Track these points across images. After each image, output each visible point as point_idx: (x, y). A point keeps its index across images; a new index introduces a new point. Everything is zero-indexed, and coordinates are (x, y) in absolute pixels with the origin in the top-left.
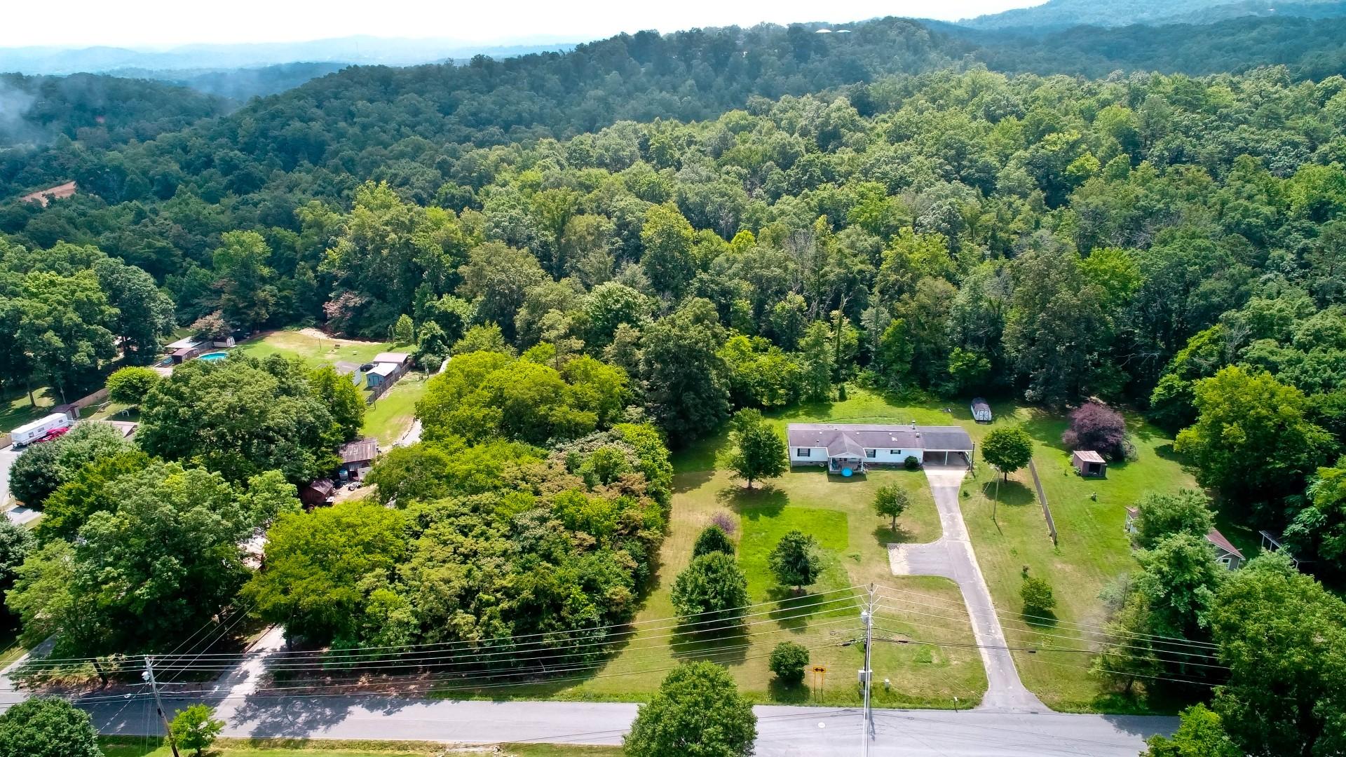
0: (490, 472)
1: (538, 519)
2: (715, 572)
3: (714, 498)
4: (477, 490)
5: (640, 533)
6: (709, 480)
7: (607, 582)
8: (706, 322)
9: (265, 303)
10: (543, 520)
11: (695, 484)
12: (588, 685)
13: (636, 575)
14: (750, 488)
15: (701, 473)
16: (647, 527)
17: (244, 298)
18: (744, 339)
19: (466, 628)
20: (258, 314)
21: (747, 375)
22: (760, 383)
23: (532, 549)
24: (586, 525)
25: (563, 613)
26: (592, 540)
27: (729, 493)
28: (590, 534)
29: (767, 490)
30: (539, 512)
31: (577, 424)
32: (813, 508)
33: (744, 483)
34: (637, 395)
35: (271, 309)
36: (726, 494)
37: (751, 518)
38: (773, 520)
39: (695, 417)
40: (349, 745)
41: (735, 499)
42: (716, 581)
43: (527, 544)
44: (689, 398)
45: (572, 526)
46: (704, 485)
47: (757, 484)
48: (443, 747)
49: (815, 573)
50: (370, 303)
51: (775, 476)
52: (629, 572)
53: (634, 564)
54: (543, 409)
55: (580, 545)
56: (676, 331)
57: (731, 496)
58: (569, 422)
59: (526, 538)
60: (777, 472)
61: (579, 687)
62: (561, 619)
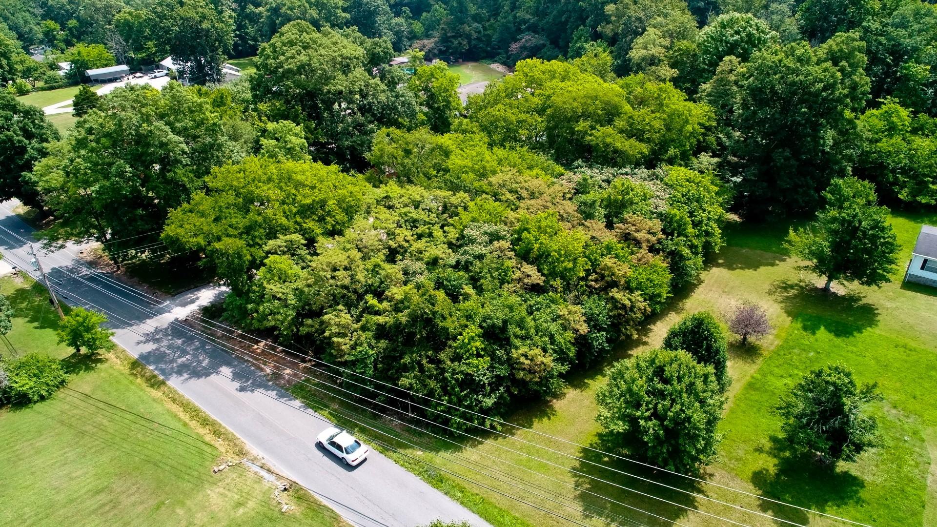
0: (482, 175)
1: (490, 235)
2: (666, 381)
3: (767, 287)
4: (455, 188)
5: (615, 293)
6: (773, 265)
7: (523, 338)
8: (844, 63)
10: (495, 237)
11: (754, 265)
12: (443, 460)
13: (582, 342)
14: (826, 289)
15: (770, 255)
16: (628, 288)
18: (904, 113)
19: (335, 329)
21: (889, 154)
22: (904, 171)
23: (466, 267)
24: (538, 259)
25: (442, 356)
26: (537, 278)
27: (792, 287)
28: (539, 271)
29: (849, 301)
30: (493, 228)
31: (616, 151)
32: (912, 344)
33: (820, 282)
34: (720, 143)
35: (473, 42)
36: (786, 287)
37: (805, 328)
38: (838, 341)
39: (784, 183)
41: (795, 297)
42: (661, 394)
43: (463, 259)
44: (781, 156)
45: (525, 256)
46: (763, 270)
47: (838, 288)
49: (859, 448)
50: (544, 45)
51: (868, 284)
52: (570, 335)
53: (584, 329)
54: (582, 125)
55: (520, 280)
56: (790, 63)
57: (792, 292)
58: (607, 145)
59: (465, 253)
60: (873, 279)
61: (432, 455)
62: (438, 362)
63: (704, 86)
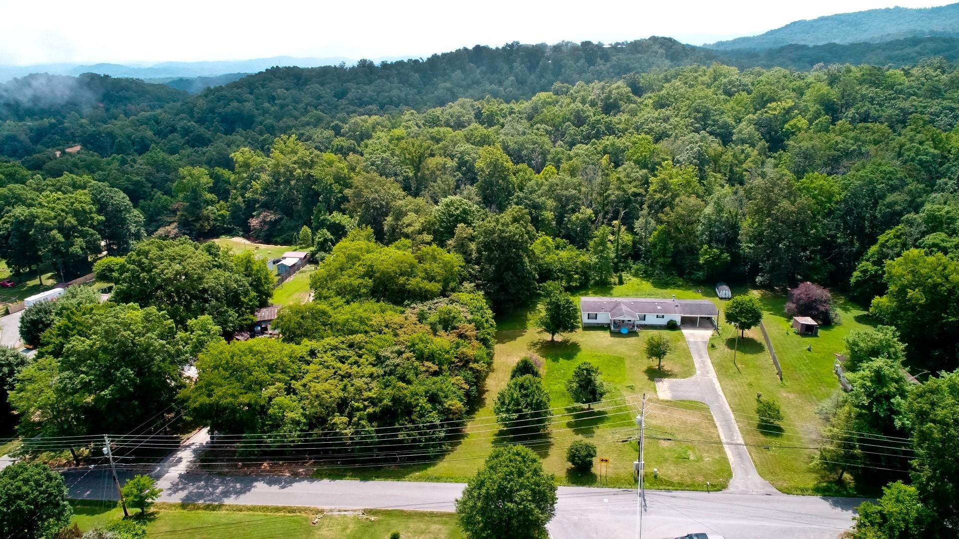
0: (362, 321)
1: (396, 352)
2: (526, 389)
3: (526, 347)
4: (352, 332)
5: (471, 365)
6: (522, 335)
7: (446, 397)
8: (521, 222)
9: (207, 218)
10: (400, 353)
11: (513, 338)
12: (431, 471)
13: (467, 394)
14: (553, 340)
15: (517, 331)
16: (476, 361)
17: (193, 214)
18: (550, 239)
19: (341, 426)
20: (202, 226)
21: (551, 263)
22: (560, 271)
23: (391, 373)
24: (431, 357)
25: (414, 417)
26: (435, 368)
27: (537, 344)
28: (434, 363)
29: (565, 343)
30: (396, 348)
31: (426, 291)
32: (599, 354)
33: (548, 337)
34: (471, 274)
35: (212, 223)
36: (535, 345)
37: (553, 361)
38: (570, 362)
39: (512, 290)
40: (253, 509)
41: (541, 348)
42: (526, 396)
43: (387, 369)
44: (508, 276)
45: (421, 357)
46: (518, 339)
47: (558, 338)
48: (322, 511)
49: (601, 395)
50: (281, 219)
51: (571, 331)
52: (462, 392)
53: (467, 387)
54: (402, 280)
55: (427, 371)
56: (500, 227)
57: (538, 346)
58: (420, 289)
59: (387, 366)
60: (573, 328)
61: (424, 472)
62: (413, 421)
63: (450, 242)
